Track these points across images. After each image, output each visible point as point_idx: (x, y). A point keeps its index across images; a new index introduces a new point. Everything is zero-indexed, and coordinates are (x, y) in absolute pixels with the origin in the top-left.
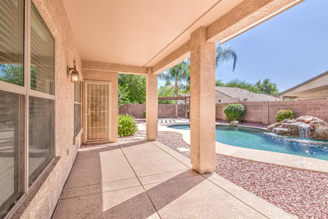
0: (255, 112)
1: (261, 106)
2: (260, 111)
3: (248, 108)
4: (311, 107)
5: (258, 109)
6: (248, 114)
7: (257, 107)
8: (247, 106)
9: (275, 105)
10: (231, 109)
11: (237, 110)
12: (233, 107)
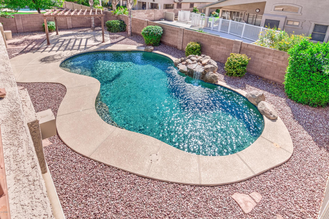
0: (172, 36)
1: (178, 32)
2: (176, 36)
3: (166, 30)
4: (215, 42)
5: (175, 34)
6: (167, 36)
7: (174, 32)
8: (166, 29)
9: (188, 34)
10: (148, 33)
11: (155, 34)
12: (150, 31)
